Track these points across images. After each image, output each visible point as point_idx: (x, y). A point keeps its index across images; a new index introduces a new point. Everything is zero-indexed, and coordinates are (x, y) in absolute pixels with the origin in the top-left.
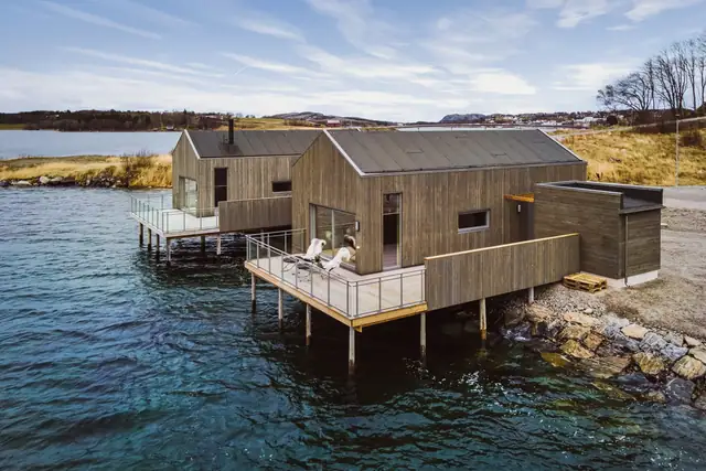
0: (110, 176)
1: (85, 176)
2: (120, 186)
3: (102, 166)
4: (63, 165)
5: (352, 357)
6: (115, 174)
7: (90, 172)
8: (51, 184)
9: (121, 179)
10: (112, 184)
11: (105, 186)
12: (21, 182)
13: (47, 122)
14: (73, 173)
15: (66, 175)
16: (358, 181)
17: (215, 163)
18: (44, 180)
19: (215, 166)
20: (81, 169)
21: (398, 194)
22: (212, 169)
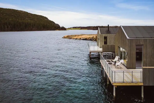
0: (93, 38)
1: (89, 38)
2: (95, 41)
3: (92, 36)
4: (86, 36)
5: (114, 95)
6: (94, 38)
7: (90, 37)
8: (83, 39)
9: (95, 39)
10: (93, 40)
11: (92, 40)
12: (78, 39)
13: (91, 28)
14: (87, 37)
15: (86, 38)
16: (127, 40)
17: (104, 35)
18: (82, 38)
19: (104, 36)
20: (88, 37)
21: (142, 45)
22: (103, 37)
